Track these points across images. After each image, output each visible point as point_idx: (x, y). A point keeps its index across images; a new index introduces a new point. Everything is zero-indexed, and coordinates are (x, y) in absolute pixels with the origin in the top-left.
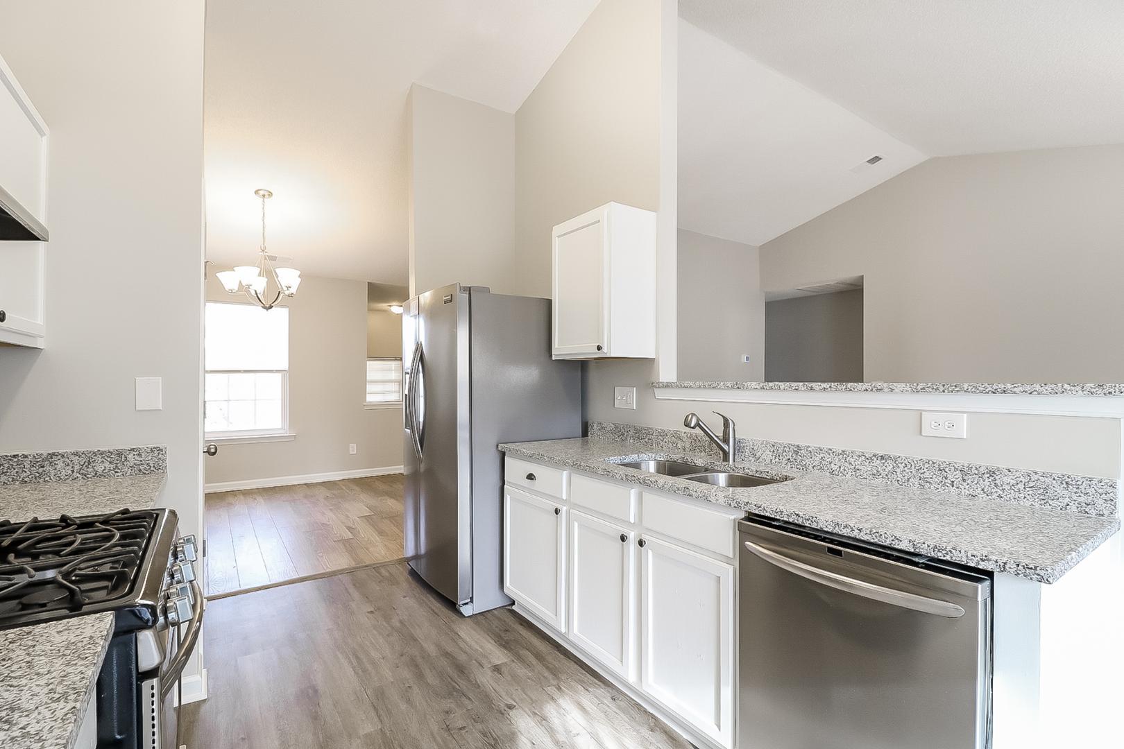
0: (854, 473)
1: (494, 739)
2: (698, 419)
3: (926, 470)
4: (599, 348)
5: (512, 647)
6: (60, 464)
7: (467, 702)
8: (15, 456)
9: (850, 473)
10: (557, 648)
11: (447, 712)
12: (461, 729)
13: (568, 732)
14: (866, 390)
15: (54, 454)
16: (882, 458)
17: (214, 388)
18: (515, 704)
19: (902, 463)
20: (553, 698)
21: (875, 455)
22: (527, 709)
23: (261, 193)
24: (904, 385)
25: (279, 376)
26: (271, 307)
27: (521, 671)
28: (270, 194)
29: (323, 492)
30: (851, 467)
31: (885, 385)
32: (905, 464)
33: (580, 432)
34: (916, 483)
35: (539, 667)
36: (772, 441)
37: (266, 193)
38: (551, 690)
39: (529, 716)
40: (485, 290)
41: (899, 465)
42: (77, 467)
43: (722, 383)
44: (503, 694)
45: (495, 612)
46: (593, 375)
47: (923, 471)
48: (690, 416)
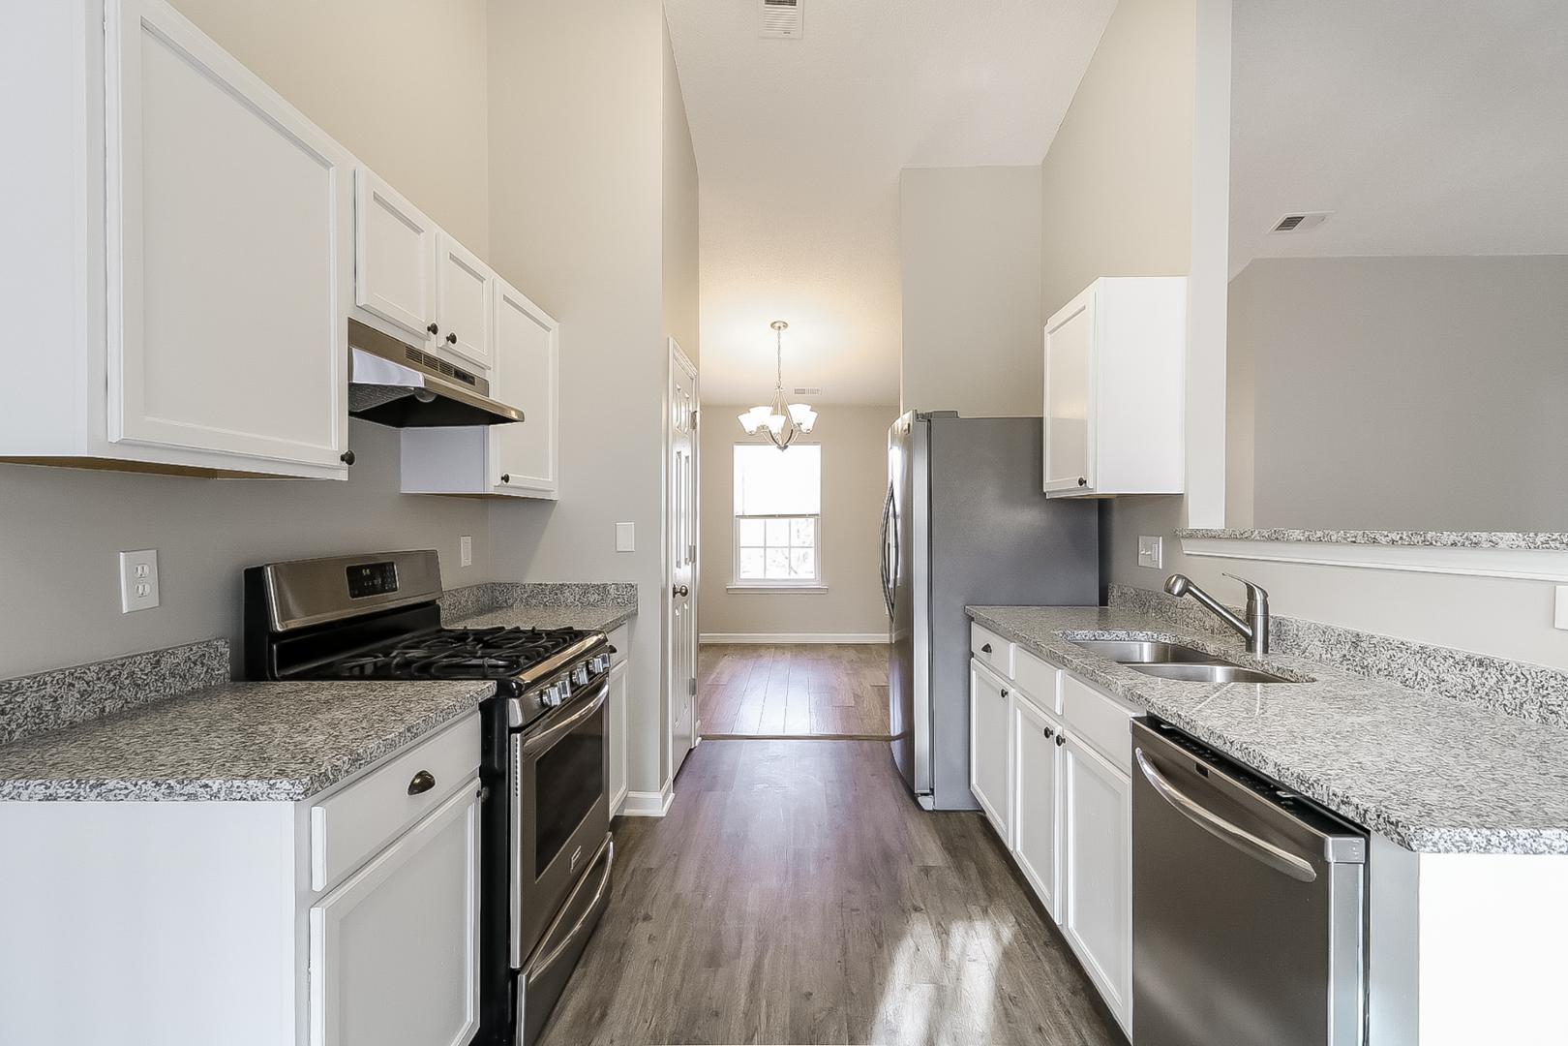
0: (1436, 686)
1: (881, 931)
2: (1188, 583)
3: (1550, 690)
4: (1082, 482)
5: (959, 854)
6: (567, 594)
7: (874, 888)
8: (540, 585)
9: (1431, 686)
10: (1013, 870)
11: (849, 892)
12: (853, 910)
13: (964, 953)
14: (1454, 544)
15: (563, 584)
16: (1481, 664)
17: (749, 533)
18: (923, 907)
19: (1511, 675)
20: (970, 917)
21: (1468, 658)
22: (933, 917)
23: (777, 325)
24: (1513, 535)
25: (812, 520)
26: (786, 447)
27: (952, 879)
28: (786, 325)
29: (852, 654)
30: (1432, 675)
31: (1484, 535)
32: (1517, 677)
33: (1096, 599)
34: (1535, 712)
35: (976, 883)
36: (1323, 623)
37: (782, 325)
38: (975, 910)
39: (931, 924)
40: (953, 414)
41: (1507, 677)
42: (577, 597)
43: (1257, 532)
44: (917, 894)
45: (963, 814)
46: (1117, 519)
47: (1546, 692)
48: (1174, 579)
